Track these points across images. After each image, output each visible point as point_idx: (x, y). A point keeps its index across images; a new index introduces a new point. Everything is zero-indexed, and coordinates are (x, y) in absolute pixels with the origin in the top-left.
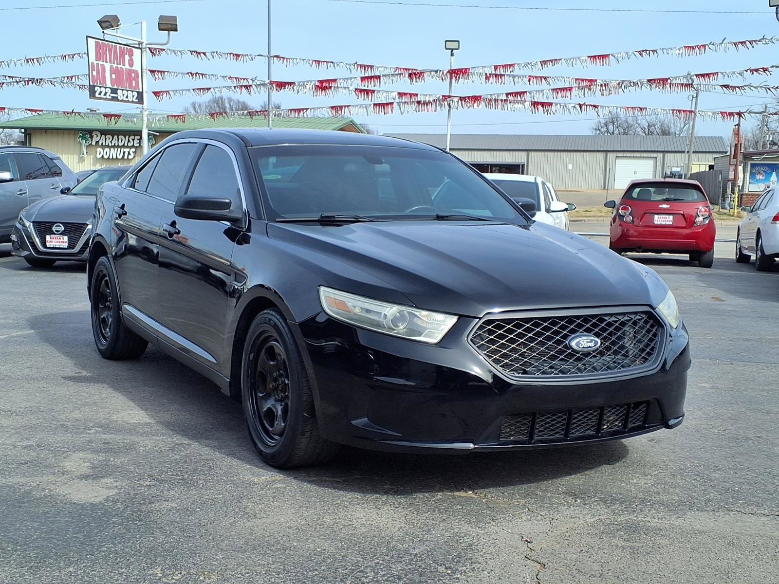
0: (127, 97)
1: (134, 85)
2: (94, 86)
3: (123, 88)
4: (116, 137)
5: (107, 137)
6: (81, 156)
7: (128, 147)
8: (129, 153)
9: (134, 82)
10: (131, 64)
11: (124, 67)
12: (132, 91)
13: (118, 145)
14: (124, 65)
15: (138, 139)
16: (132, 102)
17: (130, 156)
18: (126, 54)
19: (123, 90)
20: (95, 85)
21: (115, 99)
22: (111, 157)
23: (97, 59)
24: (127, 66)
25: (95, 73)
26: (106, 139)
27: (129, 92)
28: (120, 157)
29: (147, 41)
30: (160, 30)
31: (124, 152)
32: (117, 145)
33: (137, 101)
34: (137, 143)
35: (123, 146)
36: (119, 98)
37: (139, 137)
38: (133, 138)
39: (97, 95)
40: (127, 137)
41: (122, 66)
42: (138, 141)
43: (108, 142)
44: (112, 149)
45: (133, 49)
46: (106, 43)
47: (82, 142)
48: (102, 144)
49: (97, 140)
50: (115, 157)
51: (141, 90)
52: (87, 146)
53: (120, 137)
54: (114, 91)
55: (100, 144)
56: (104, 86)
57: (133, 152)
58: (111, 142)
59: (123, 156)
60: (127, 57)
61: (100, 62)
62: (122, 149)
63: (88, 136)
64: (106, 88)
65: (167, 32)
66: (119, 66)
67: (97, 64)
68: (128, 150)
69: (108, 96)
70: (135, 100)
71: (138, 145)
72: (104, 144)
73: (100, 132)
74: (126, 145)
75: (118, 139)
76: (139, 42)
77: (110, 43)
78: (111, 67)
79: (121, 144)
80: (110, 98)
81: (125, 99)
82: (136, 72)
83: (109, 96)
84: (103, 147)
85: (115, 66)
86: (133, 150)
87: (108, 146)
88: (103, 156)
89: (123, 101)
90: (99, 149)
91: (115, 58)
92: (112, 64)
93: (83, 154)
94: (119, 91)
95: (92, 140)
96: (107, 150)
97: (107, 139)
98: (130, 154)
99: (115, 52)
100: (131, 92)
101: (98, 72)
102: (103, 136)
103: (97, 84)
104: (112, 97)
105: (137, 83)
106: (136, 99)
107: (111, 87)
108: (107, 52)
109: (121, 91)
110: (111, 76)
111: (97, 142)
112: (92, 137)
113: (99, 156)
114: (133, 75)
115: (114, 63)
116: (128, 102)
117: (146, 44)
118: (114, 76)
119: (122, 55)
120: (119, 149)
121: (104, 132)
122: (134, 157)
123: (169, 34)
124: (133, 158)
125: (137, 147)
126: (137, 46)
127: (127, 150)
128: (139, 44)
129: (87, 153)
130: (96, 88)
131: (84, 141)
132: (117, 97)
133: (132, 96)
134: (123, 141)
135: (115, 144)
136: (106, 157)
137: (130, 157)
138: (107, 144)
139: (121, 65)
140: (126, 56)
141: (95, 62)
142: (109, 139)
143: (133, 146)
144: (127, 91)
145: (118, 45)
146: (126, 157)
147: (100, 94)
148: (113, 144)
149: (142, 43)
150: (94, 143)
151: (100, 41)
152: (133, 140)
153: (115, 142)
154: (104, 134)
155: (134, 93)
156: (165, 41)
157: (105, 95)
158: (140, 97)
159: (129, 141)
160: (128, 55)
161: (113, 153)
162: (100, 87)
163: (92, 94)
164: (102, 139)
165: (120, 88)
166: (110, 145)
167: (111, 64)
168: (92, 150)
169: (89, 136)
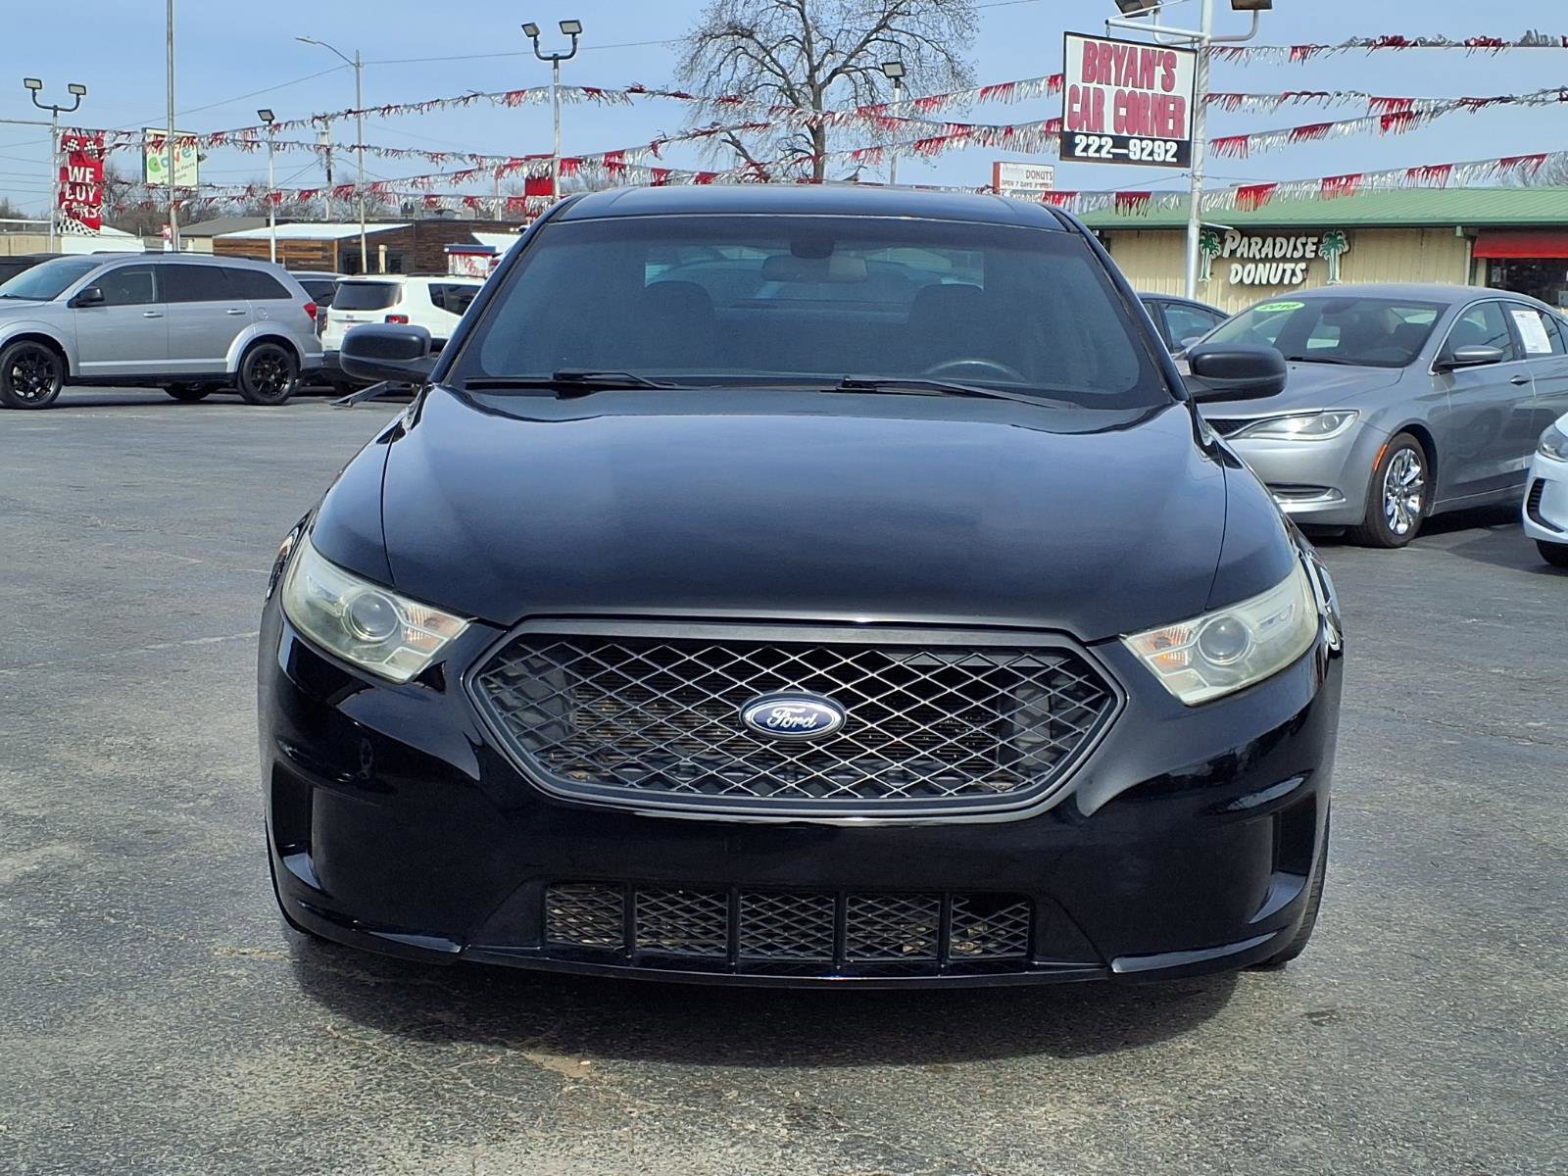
0: (1151, 154)
1: (1171, 127)
2: (1073, 134)
3: (1143, 136)
4: (1270, 240)
5: (1253, 240)
6: (1200, 280)
7: (1292, 260)
8: (1293, 274)
9: (1171, 121)
10: (1168, 82)
11: (1150, 92)
12: (1165, 141)
13: (1274, 256)
14: (1151, 86)
15: (1314, 244)
16: (1164, 163)
17: (1294, 278)
18: (1159, 65)
19: (1141, 140)
20: (1077, 131)
21: (1118, 159)
22: (1257, 282)
23: (1087, 78)
24: (1158, 89)
25: (1077, 108)
26: (1250, 245)
27: (1157, 143)
28: (1274, 281)
29: (1211, 34)
30: (1234, 8)
31: (1284, 271)
32: (1270, 256)
33: (1175, 160)
34: (1312, 251)
35: (1284, 259)
36: (1132, 156)
37: (1315, 240)
38: (1304, 242)
39: (1078, 152)
40: (1293, 239)
41: (1145, 90)
42: (1314, 248)
43: (1254, 249)
44: (1261, 265)
45: (1176, 53)
46: (1111, 44)
47: (1203, 253)
48: (1242, 254)
49: (1233, 248)
50: (1264, 282)
51: (1187, 138)
52: (1213, 261)
53: (1278, 240)
54: (1120, 142)
55: (1238, 255)
56: (1098, 133)
57: (1302, 271)
58: (1260, 250)
59: (1282, 279)
60: (1159, 71)
61: (1094, 85)
62: (1281, 265)
63: (1216, 240)
64: (1100, 136)
65: (1252, 11)
66: (1138, 91)
67: (1086, 89)
68: (1292, 265)
69: (1104, 154)
70: (1169, 159)
71: (1313, 255)
72: (1245, 256)
73: (1241, 232)
74: (1288, 256)
75: (1274, 245)
76: (1193, 37)
77: (1121, 45)
78: (1119, 96)
79: (1278, 255)
80: (1111, 156)
81: (1145, 157)
82: (1179, 103)
83: (1109, 152)
84: (1244, 261)
85: (1127, 90)
86: (1303, 265)
87: (1253, 260)
88: (1242, 280)
89: (1140, 162)
90: (1236, 266)
91: (1131, 73)
92: (1122, 88)
93: (1204, 277)
94: (1132, 142)
95: (1223, 249)
96: (1251, 266)
97: (1253, 245)
98: (1296, 275)
99: (1132, 61)
100: (1162, 143)
101: (1085, 106)
102: (1246, 239)
103: (1081, 129)
104: (1114, 154)
105: (1179, 123)
106: (1173, 156)
107: (1114, 133)
108: (1113, 63)
109: (1138, 142)
110: (1116, 111)
111: (1233, 252)
112: (1223, 242)
113: (1234, 280)
114: (1172, 107)
115: (1126, 85)
116: (1154, 163)
117: (1210, 41)
118: (1123, 112)
119: (1148, 66)
120: (1274, 265)
121: (1247, 231)
122: (1304, 280)
123: (1255, 15)
124: (1302, 282)
125: (1311, 259)
126: (1188, 46)
127: (1289, 266)
128: (1193, 42)
129: (1211, 274)
130: (1077, 139)
131: (1208, 250)
132: (1127, 155)
133: (1166, 151)
134: (1283, 247)
135: (1267, 254)
136: (1247, 281)
137: (1295, 281)
138: (1251, 256)
139: (1143, 88)
140: (1157, 68)
141: (1081, 85)
142: (1257, 243)
143: (1303, 258)
144: (1153, 140)
145: (1139, 48)
146: (1286, 282)
147: (1086, 148)
148: (1263, 256)
149: (1200, 39)
150: (1226, 254)
151: (1097, 42)
152: (1304, 245)
153: (1267, 250)
154: (1246, 236)
155: (1169, 144)
156: (1245, 34)
157: (1098, 150)
158: (1183, 154)
159: (1295, 248)
160: (1162, 67)
161: (1263, 273)
162: (1087, 135)
163: (1067, 149)
164: (1242, 245)
165: (1136, 135)
166: (1258, 257)
167: (1118, 88)
168: (1220, 268)
169: (1218, 240)
